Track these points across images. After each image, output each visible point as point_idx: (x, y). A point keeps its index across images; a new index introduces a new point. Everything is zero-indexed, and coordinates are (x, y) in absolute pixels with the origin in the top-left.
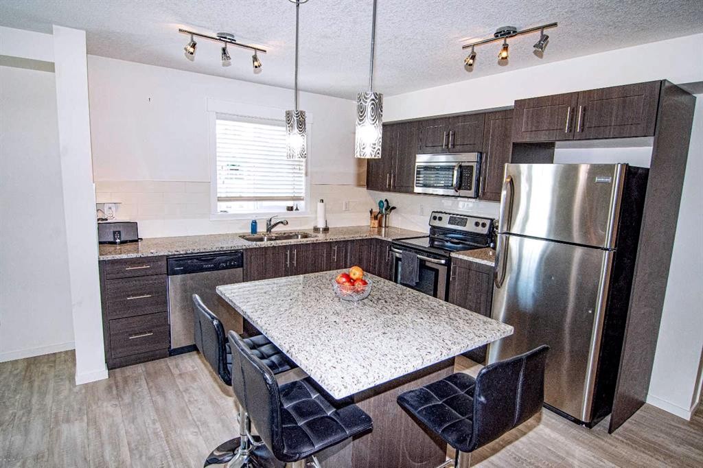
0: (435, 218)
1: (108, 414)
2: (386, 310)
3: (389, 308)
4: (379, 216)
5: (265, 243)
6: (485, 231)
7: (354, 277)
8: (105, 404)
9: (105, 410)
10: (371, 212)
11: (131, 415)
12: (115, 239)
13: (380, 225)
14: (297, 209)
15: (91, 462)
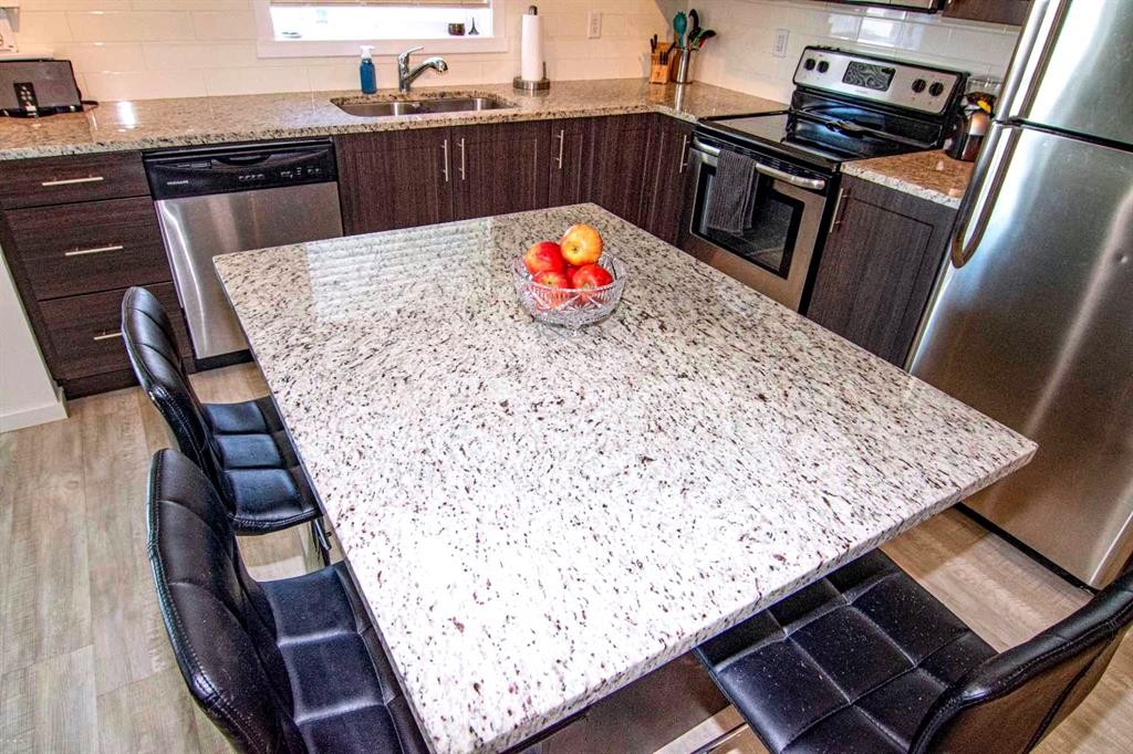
0: (810, 65)
1: (57, 505)
2: (660, 361)
3: (670, 351)
4: (674, 53)
5: (397, 120)
6: (936, 105)
7: (574, 257)
8: (54, 480)
9: (51, 495)
10: (654, 44)
11: (105, 508)
12: (23, 103)
13: (672, 79)
14: (474, 31)
15: (9, 620)
